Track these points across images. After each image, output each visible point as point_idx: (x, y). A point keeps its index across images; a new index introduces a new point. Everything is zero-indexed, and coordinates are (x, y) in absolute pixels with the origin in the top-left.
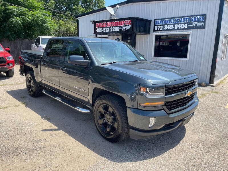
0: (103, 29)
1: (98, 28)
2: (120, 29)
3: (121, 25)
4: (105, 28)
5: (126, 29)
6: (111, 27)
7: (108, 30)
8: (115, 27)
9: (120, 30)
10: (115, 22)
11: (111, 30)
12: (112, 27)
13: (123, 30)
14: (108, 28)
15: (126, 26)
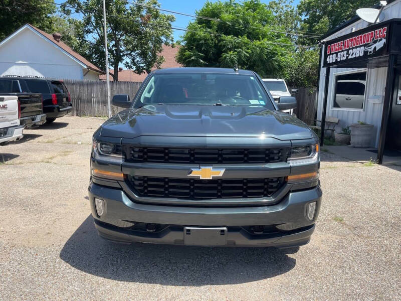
0: (337, 56)
1: (330, 54)
2: (364, 51)
3: (368, 41)
4: (341, 52)
5: (375, 48)
6: (350, 49)
7: (345, 55)
8: (356, 48)
9: (366, 52)
10: (358, 38)
11: (349, 55)
12: (352, 49)
13: (370, 52)
14: (345, 52)
15: (375, 42)
